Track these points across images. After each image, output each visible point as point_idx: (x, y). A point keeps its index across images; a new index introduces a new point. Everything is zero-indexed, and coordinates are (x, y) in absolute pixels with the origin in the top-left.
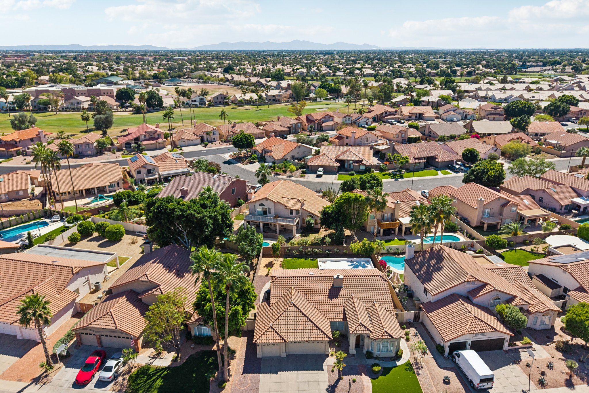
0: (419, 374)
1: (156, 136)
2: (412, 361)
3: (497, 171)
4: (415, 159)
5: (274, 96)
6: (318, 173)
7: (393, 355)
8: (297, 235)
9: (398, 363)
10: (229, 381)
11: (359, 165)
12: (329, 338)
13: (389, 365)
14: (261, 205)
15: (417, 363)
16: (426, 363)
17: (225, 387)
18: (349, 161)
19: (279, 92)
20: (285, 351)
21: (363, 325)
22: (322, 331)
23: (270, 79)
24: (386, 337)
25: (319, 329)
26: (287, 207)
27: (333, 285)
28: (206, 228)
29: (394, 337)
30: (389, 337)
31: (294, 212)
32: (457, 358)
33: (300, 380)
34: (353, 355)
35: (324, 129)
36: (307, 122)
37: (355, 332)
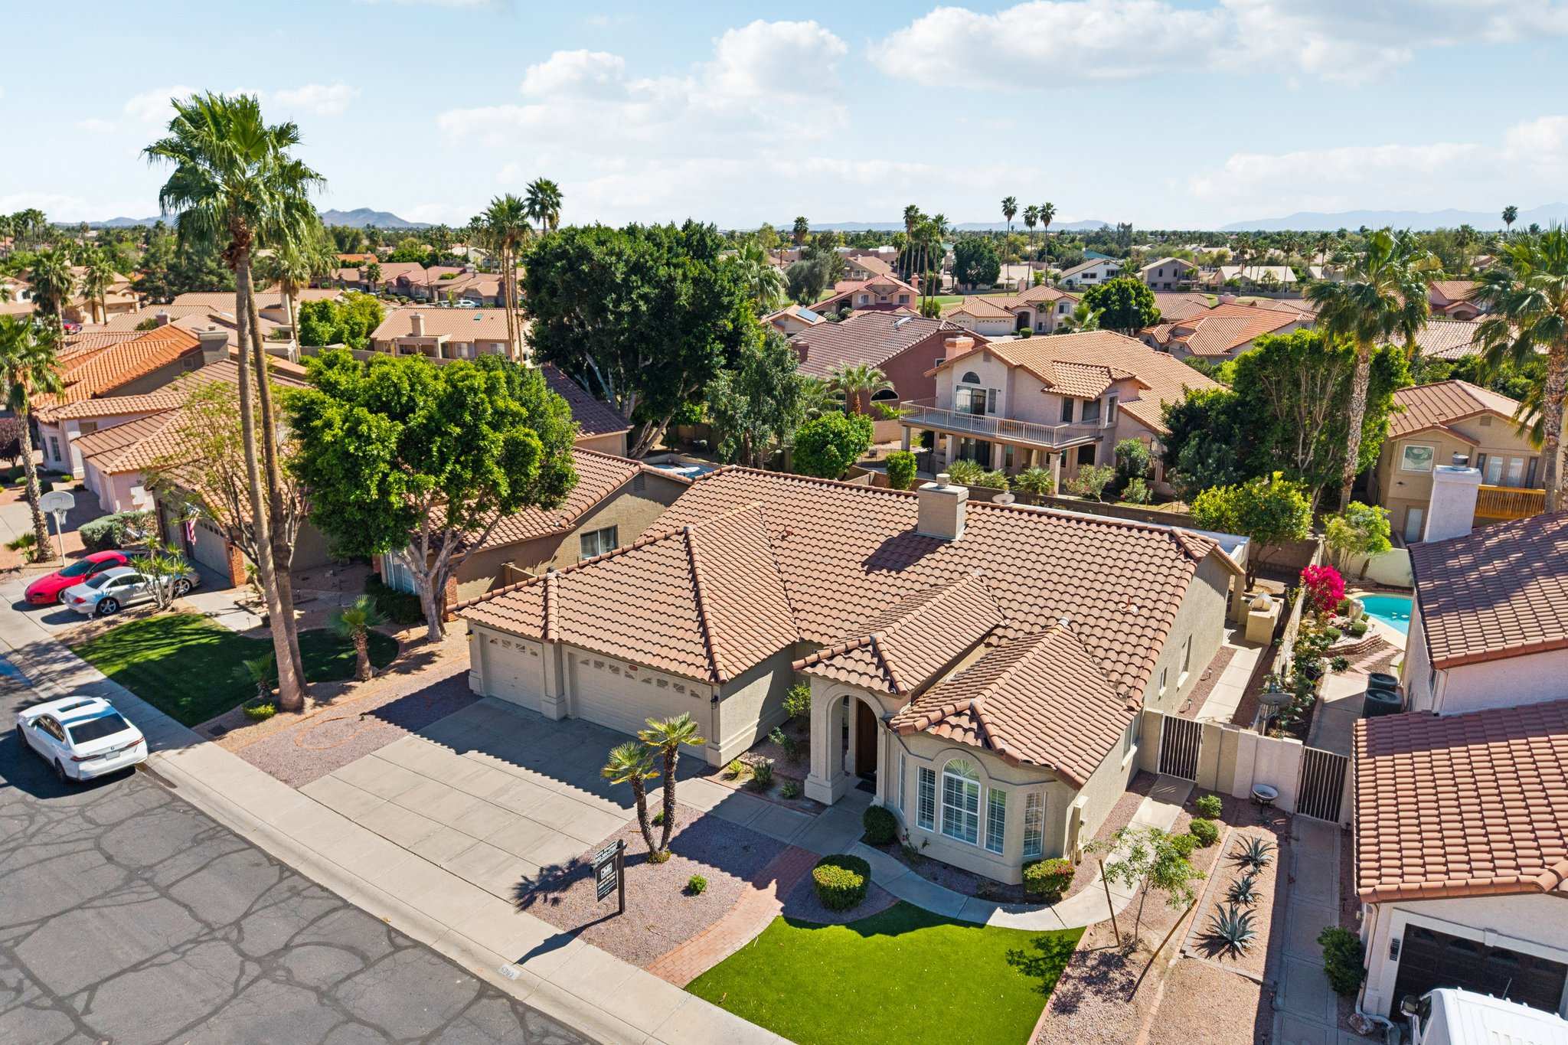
0: (1066, 1009)
2: (1093, 942)
7: (1007, 871)
9: (1002, 919)
10: (298, 709)
12: (715, 674)
13: (943, 903)
14: (971, 378)
15: (1112, 963)
17: (263, 718)
21: (877, 653)
24: (958, 735)
25: (706, 632)
26: (1050, 386)
27: (917, 525)
29: (999, 744)
30: (970, 739)
31: (1077, 409)
34: (819, 806)
37: (820, 669)
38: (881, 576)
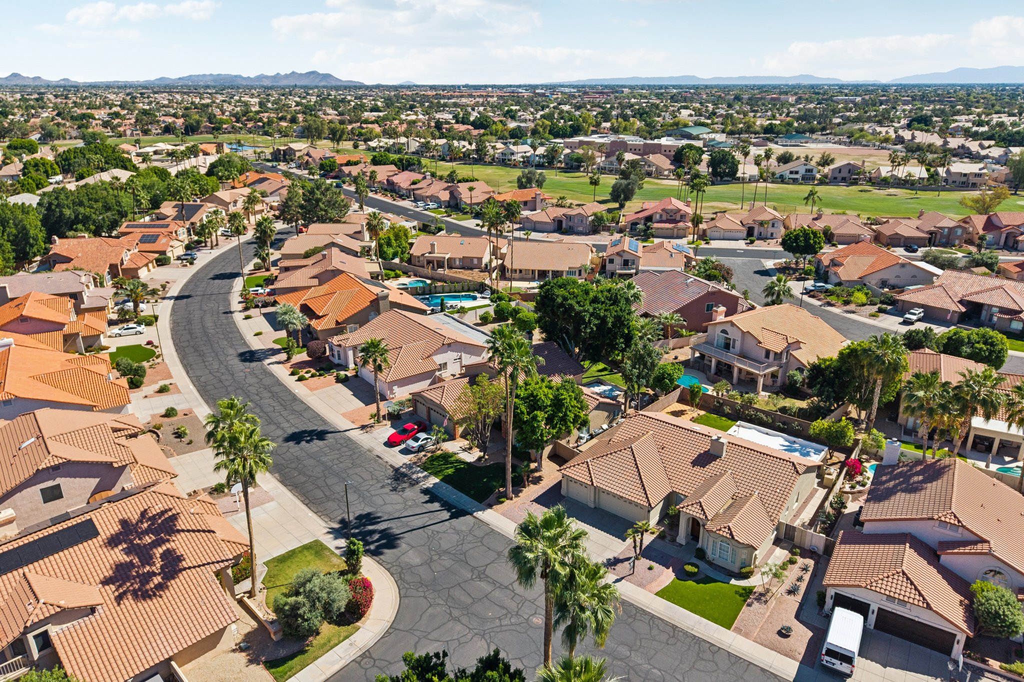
0: (749, 605)
1: (678, 218)
2: (757, 589)
5: (965, 175)
6: (907, 316)
8: (763, 393)
9: (733, 582)
10: (511, 499)
12: (650, 505)
13: (716, 575)
14: (724, 331)
15: (762, 595)
16: (780, 602)
17: (503, 502)
18: (991, 306)
19: (980, 169)
20: (592, 499)
21: (701, 506)
22: (646, 493)
23: (992, 143)
24: (725, 534)
25: (644, 489)
26: (760, 343)
27: (709, 450)
28: (585, 328)
29: (736, 538)
30: (728, 536)
31: (772, 356)
34: (681, 545)
35: (1020, 246)
37: (684, 510)
38: (697, 469)
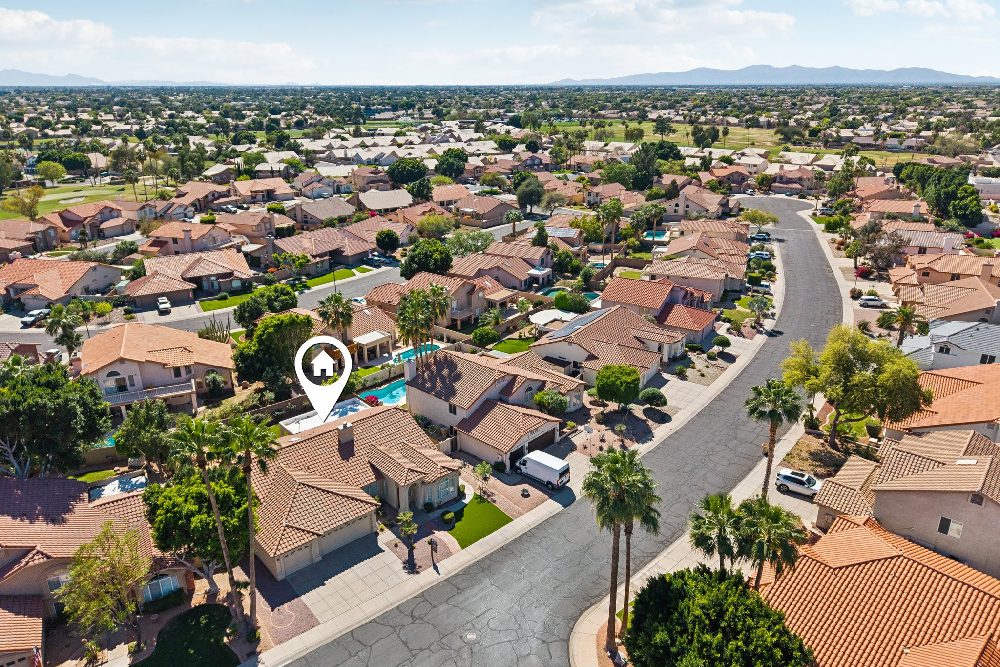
0: (494, 501)
2: (479, 492)
3: (442, 253)
4: (315, 257)
7: (456, 495)
9: (466, 501)
10: (258, 627)
11: (231, 281)
12: (376, 505)
13: (458, 507)
14: (111, 374)
15: (485, 492)
16: (494, 487)
17: (259, 637)
18: (208, 276)
20: (319, 553)
21: (412, 471)
24: (446, 473)
26: (165, 365)
27: (339, 441)
29: (455, 469)
31: (183, 371)
32: (523, 467)
33: (362, 576)
36: (66, 225)
37: (407, 483)
38: (352, 459)
